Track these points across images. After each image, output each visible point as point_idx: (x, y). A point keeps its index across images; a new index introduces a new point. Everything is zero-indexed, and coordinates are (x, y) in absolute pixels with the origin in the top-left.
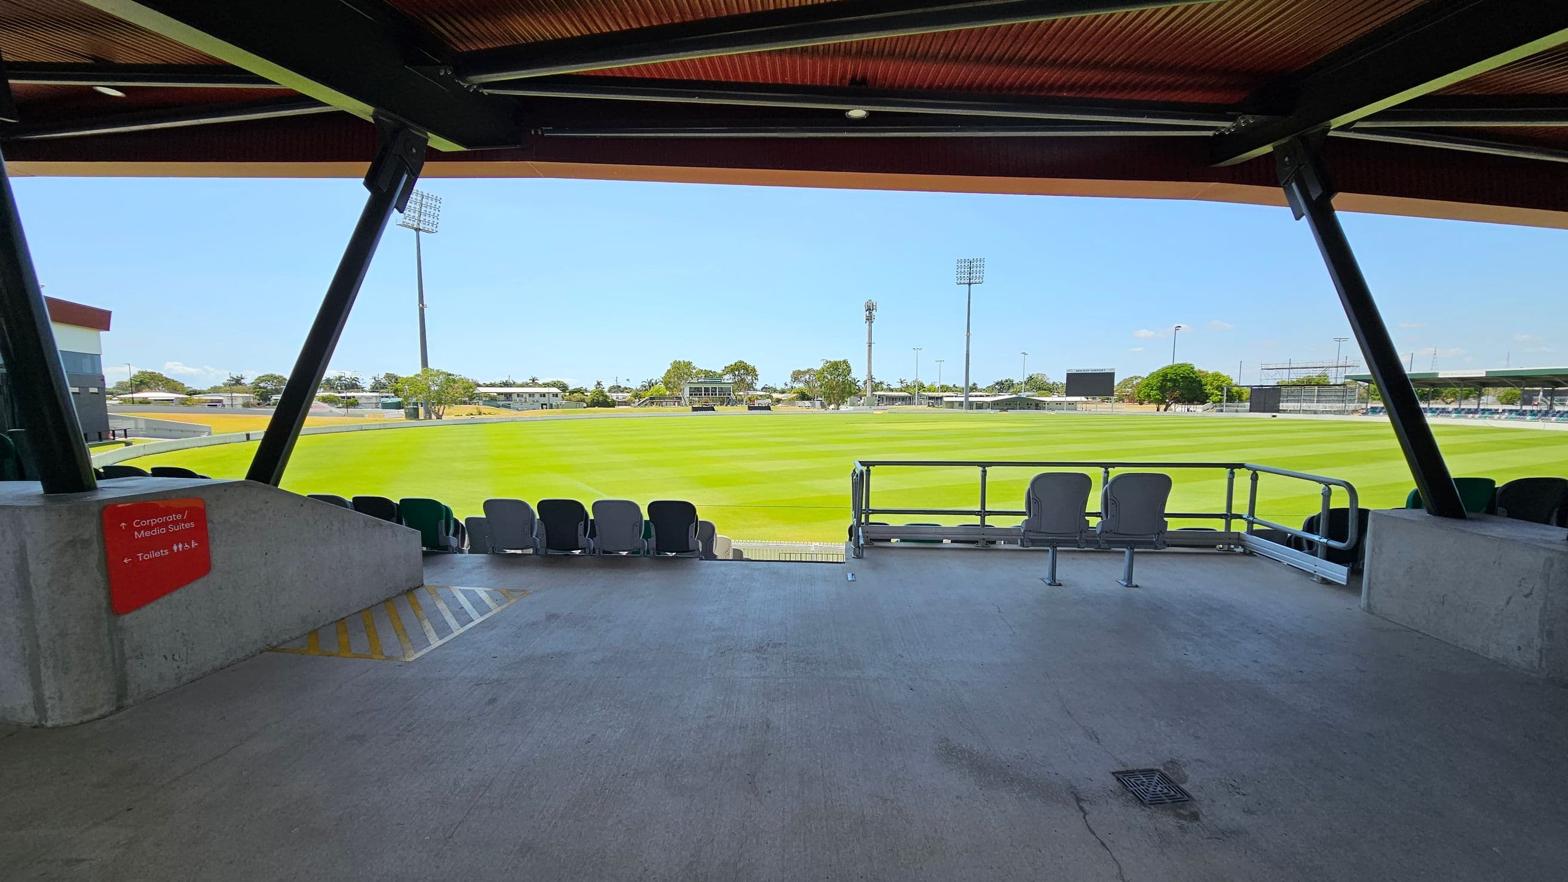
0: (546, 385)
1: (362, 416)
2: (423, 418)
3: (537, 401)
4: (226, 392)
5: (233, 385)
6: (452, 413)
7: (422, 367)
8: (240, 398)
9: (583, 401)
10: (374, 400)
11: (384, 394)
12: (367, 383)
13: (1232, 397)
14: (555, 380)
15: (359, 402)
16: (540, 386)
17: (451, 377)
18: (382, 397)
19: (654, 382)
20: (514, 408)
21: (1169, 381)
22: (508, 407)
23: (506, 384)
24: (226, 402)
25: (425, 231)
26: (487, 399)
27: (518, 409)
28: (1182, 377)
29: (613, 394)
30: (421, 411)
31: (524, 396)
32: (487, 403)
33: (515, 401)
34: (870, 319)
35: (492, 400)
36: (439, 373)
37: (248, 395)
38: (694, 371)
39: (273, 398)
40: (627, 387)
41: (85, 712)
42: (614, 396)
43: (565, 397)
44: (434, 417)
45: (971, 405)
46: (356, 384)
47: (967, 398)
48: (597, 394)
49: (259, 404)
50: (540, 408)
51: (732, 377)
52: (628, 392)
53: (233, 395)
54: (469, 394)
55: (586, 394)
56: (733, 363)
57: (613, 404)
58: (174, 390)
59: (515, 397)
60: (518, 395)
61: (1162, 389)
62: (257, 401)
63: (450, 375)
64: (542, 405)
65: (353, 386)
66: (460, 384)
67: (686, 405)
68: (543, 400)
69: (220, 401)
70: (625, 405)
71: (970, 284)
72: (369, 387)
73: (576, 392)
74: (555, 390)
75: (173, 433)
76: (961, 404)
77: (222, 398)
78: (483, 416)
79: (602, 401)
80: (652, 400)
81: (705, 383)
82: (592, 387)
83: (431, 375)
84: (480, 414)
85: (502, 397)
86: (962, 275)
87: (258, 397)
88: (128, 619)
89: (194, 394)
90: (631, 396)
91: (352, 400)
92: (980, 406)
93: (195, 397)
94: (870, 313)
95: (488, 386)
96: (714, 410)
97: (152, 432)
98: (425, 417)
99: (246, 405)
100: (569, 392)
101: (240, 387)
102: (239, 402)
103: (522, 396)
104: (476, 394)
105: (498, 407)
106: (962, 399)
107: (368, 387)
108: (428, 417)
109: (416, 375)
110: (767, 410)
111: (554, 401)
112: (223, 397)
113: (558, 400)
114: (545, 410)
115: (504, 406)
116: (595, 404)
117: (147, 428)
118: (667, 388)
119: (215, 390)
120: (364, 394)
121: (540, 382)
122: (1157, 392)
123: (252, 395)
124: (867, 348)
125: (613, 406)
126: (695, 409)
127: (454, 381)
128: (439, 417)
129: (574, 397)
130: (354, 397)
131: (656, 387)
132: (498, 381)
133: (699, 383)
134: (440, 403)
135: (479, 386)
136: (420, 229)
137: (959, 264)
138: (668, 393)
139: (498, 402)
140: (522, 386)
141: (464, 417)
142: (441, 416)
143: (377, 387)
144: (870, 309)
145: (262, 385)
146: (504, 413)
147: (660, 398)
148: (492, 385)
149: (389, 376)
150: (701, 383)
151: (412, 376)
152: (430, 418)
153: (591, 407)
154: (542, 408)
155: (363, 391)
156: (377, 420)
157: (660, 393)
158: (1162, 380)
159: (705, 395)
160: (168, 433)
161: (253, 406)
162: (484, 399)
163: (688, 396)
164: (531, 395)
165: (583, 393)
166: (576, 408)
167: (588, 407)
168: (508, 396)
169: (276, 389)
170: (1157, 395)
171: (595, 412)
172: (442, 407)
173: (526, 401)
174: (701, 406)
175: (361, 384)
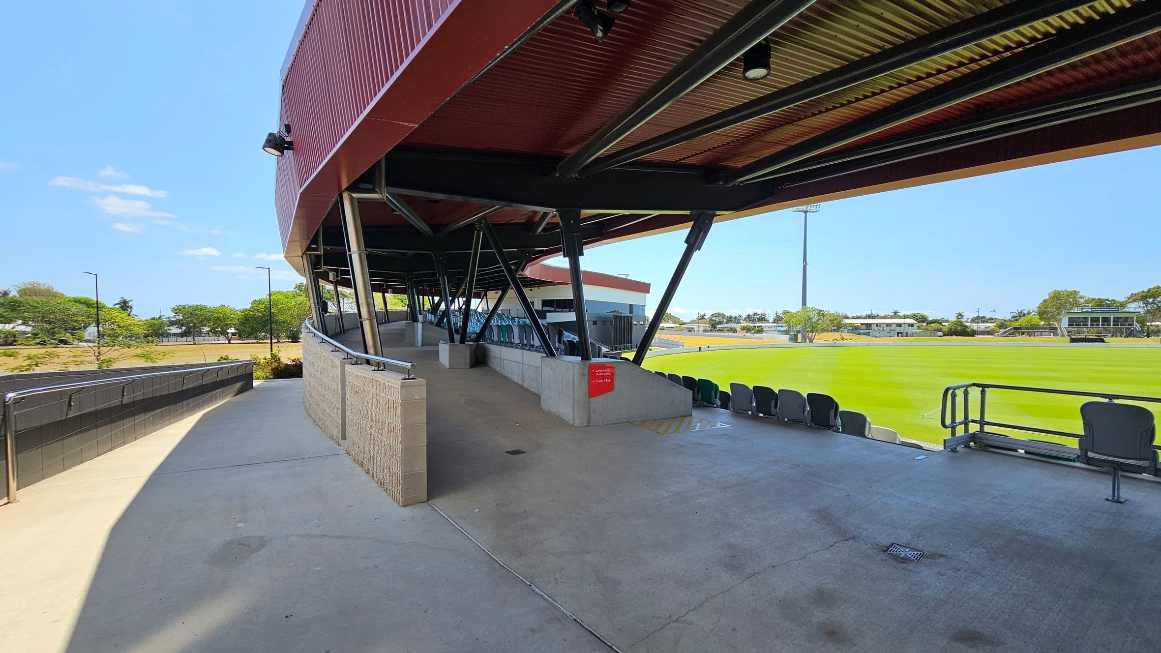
0: (905, 317)
1: (762, 339)
2: (800, 341)
3: (894, 330)
4: (696, 323)
5: (701, 319)
6: (821, 338)
7: (802, 306)
8: (702, 326)
9: (940, 330)
10: (773, 329)
11: (780, 325)
12: (771, 317)
14: (915, 312)
15: (764, 330)
16: (901, 318)
17: (821, 312)
18: (779, 326)
19: (1026, 312)
20: (873, 336)
22: (868, 334)
23: (870, 317)
24: (696, 329)
25: (811, 212)
26: (851, 328)
27: (876, 337)
29: (974, 324)
30: (800, 336)
31: (882, 326)
32: (851, 331)
33: (875, 329)
35: (855, 329)
36: (813, 310)
37: (706, 325)
38: (1082, 300)
39: (718, 327)
40: (993, 317)
41: (582, 424)
42: (975, 326)
43: (922, 327)
44: (808, 341)
46: (764, 318)
48: (955, 324)
49: (711, 330)
50: (896, 336)
51: (1142, 305)
52: (992, 323)
53: (699, 325)
54: (837, 324)
55: (944, 324)
56: (1146, 290)
57: (973, 333)
58: (675, 322)
59: (874, 327)
60: (877, 325)
62: (710, 329)
63: (821, 311)
64: (898, 333)
65: (763, 319)
66: (828, 317)
67: (1063, 336)
68: (899, 329)
69: (693, 329)
70: (988, 335)
72: (773, 320)
73: (933, 323)
74: (912, 321)
75: (669, 346)
77: (693, 327)
78: (846, 341)
79: (960, 330)
80: (1018, 331)
81: (1092, 312)
82: (953, 319)
83: (807, 311)
84: (843, 339)
85: (864, 326)
87: (711, 326)
88: (592, 399)
89: (683, 324)
90: (995, 326)
91: (760, 328)
93: (683, 326)
95: (854, 318)
96: (1104, 341)
97: (661, 345)
98: (802, 341)
99: (705, 331)
100: (927, 323)
101: (703, 320)
102: (702, 329)
103: (880, 326)
104: (843, 324)
105: (860, 334)
107: (771, 320)
108: (803, 341)
109: (797, 312)
111: (910, 330)
112: (695, 326)
113: (914, 330)
114: (900, 338)
115: (864, 334)
116: (952, 333)
117: (660, 342)
118: (1041, 319)
119: (692, 322)
120: (768, 324)
121: (901, 314)
123: (708, 325)
125: (973, 335)
126: (1073, 340)
127: (823, 315)
128: (811, 341)
129: (931, 327)
130: (761, 326)
131: (1028, 317)
132: (864, 314)
133: (1083, 312)
134: (812, 332)
135: (847, 318)
136: (808, 211)
138: (1042, 323)
139: (860, 331)
140: (884, 317)
141: (831, 341)
142: (813, 340)
143: (778, 319)
145: (714, 319)
146: (864, 339)
147: (1032, 329)
148: (858, 318)
149: (785, 312)
150: (1087, 312)
151: (795, 312)
152: (805, 341)
153: (948, 335)
154: (898, 336)
155: (769, 323)
156: (770, 342)
157: (1032, 323)
159: (1091, 325)
160: (666, 345)
161: (708, 331)
162: (848, 328)
163: (1067, 326)
164: (888, 325)
165: (940, 323)
166: (931, 336)
167: (944, 335)
168: (869, 326)
169: (720, 322)
171: (949, 340)
172: (814, 334)
173: (883, 330)
174: (1084, 337)
175: (767, 318)
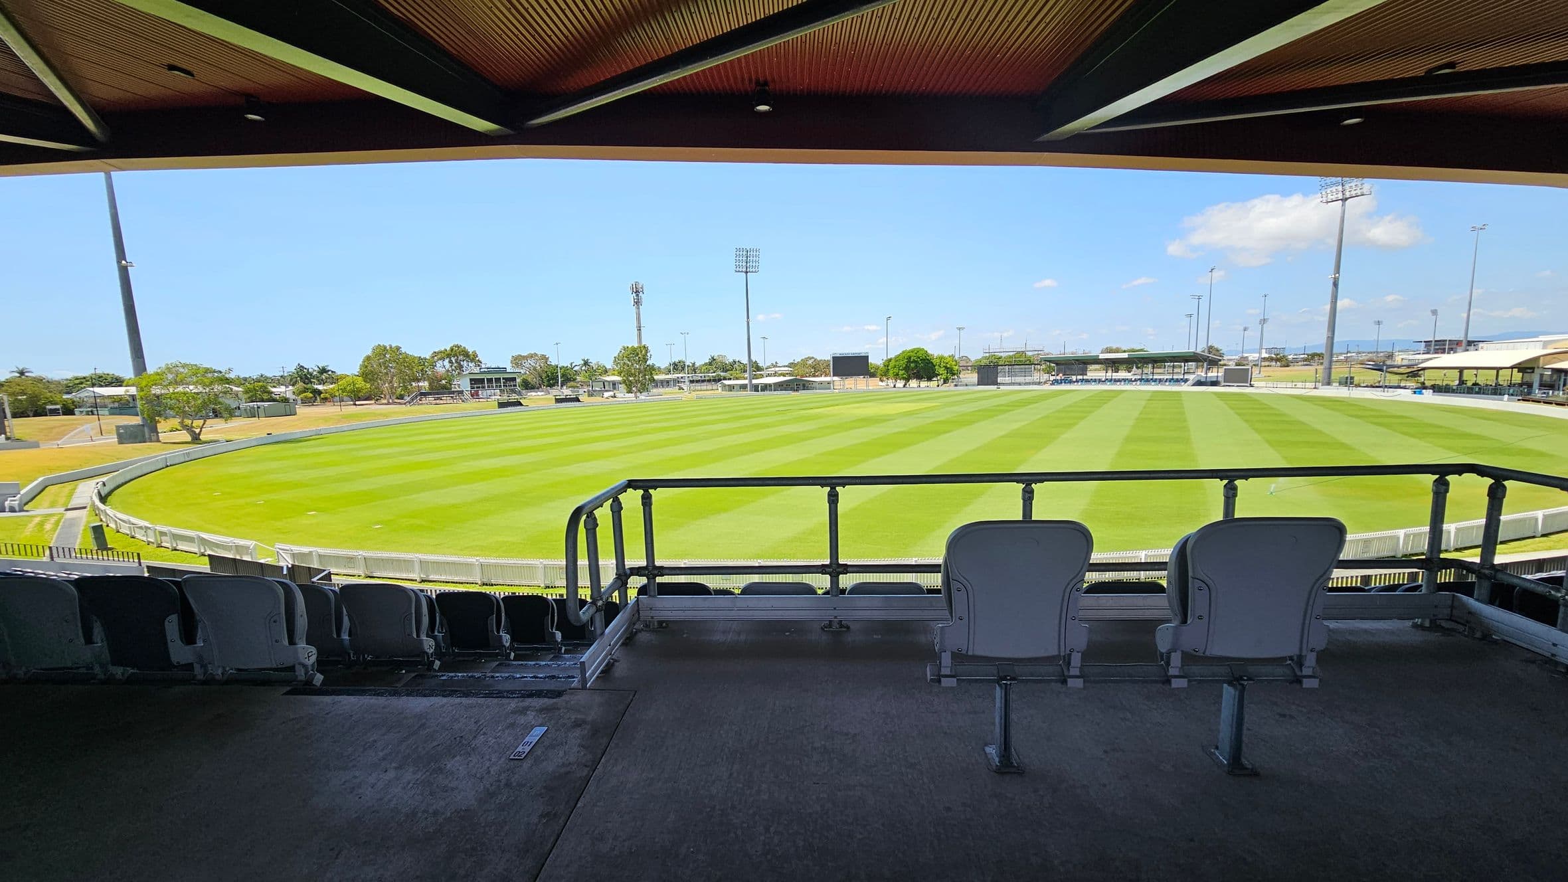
13: (951, 373)
21: (912, 362)
28: (921, 360)
34: (637, 303)
45: (756, 388)
47: (751, 381)
61: (906, 368)
71: (747, 272)
76: (744, 387)
80: (427, 396)
81: (488, 373)
86: (741, 264)
92: (766, 387)
94: (637, 295)
96: (521, 405)
106: (746, 382)
110: (576, 401)
122: (903, 371)
124: (636, 332)
126: (501, 405)
133: (481, 373)
137: (738, 253)
144: (637, 291)
158: (907, 362)
159: (488, 387)
163: (470, 389)
170: (904, 374)
